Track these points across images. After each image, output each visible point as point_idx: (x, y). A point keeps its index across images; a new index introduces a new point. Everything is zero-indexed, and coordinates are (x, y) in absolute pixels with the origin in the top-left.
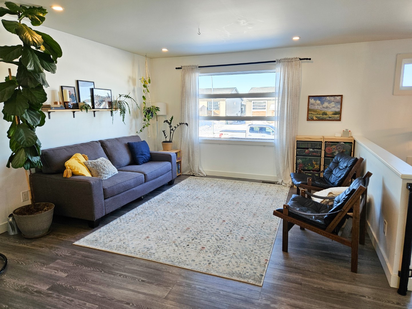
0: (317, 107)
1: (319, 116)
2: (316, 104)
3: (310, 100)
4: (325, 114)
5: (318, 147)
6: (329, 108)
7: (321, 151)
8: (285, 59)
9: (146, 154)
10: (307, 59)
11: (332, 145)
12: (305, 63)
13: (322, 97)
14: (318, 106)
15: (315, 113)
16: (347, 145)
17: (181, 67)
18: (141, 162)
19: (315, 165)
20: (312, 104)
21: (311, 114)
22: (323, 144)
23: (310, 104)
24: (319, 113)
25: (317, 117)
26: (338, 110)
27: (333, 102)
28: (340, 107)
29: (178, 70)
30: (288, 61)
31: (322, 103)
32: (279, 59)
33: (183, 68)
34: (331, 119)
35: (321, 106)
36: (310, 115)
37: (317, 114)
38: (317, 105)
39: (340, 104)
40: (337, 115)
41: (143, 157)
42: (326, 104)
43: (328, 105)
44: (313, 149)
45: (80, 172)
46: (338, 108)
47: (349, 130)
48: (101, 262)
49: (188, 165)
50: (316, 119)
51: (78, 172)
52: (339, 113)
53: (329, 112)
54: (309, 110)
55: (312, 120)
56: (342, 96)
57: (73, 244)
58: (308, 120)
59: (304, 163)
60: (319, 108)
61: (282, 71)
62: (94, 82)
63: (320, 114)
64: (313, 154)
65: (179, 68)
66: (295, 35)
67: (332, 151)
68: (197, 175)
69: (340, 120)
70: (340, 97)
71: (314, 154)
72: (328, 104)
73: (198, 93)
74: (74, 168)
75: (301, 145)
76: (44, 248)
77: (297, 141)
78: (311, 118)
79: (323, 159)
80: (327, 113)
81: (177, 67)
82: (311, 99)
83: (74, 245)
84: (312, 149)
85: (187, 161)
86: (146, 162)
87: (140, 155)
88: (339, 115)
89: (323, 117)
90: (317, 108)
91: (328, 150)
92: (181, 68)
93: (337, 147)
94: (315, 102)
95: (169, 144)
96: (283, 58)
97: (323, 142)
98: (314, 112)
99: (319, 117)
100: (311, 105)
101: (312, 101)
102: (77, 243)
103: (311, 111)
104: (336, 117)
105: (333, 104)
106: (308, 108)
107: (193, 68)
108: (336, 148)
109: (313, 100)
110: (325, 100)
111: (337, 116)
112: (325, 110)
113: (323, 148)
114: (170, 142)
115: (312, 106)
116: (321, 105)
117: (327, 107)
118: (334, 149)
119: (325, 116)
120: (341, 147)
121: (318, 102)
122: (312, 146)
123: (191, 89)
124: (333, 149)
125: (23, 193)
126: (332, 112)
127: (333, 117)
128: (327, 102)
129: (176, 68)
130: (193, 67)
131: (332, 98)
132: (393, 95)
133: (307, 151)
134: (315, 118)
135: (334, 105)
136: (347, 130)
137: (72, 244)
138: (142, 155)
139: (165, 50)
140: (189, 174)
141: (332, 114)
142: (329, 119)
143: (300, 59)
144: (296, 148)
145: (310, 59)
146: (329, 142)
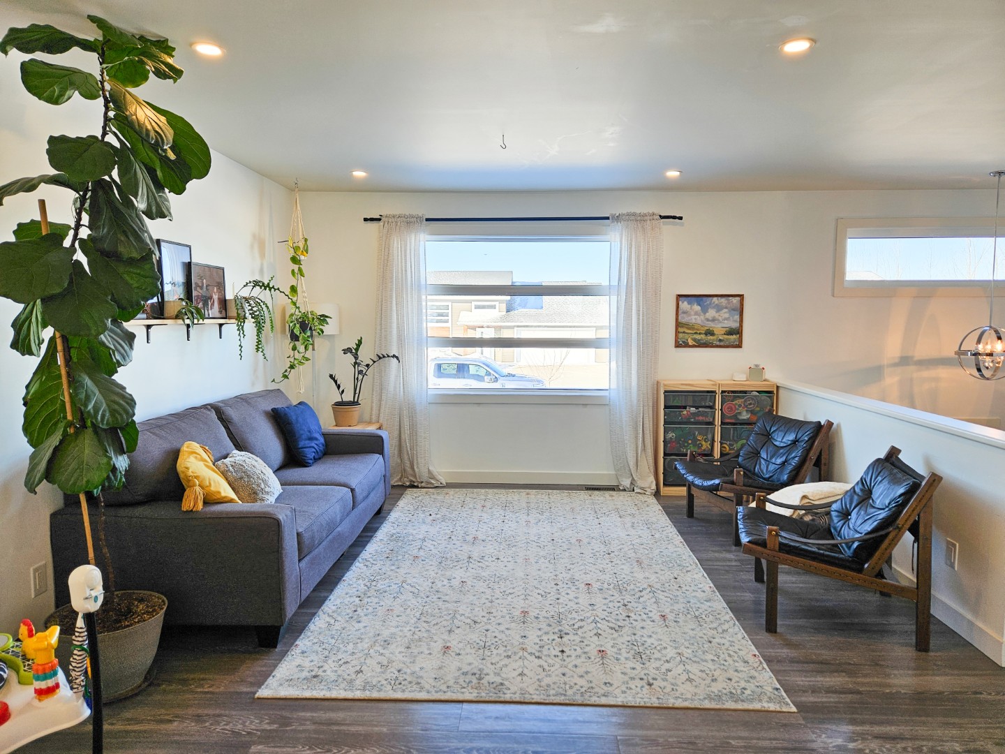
0: (695, 319)
1: (698, 337)
2: (692, 313)
3: (680, 303)
4: (710, 333)
5: (707, 404)
6: (718, 320)
7: (715, 412)
8: (628, 215)
9: (317, 436)
10: (674, 217)
11: (735, 398)
12: (668, 227)
13: (704, 299)
14: (696, 317)
15: (691, 332)
16: (764, 396)
17: (379, 217)
18: (311, 459)
19: (704, 443)
20: (684, 313)
21: (684, 332)
22: (717, 396)
23: (680, 312)
24: (698, 332)
25: (694, 340)
26: (735, 325)
27: (726, 308)
28: (738, 320)
29: (369, 224)
30: (637, 219)
31: (705, 310)
32: (617, 215)
33: (383, 219)
34: (722, 344)
35: (702, 317)
36: (681, 335)
37: (695, 333)
38: (694, 315)
39: (738, 313)
40: (734, 336)
41: (313, 445)
42: (711, 313)
43: (717, 315)
44: (697, 407)
45: (223, 494)
46: (736, 321)
47: (761, 367)
48: (385, 730)
49: (399, 461)
50: (694, 343)
51: (219, 493)
52: (738, 332)
53: (719, 329)
54: (678, 324)
55: (686, 345)
56: (741, 296)
57: (256, 696)
58: (678, 345)
59: (678, 439)
60: (699, 322)
61: (623, 240)
62: (190, 247)
63: (700, 334)
64: (697, 418)
65: (372, 220)
66: (671, 167)
67: (737, 411)
68: (423, 485)
69: (739, 346)
70: (738, 298)
71: (701, 418)
72: (717, 312)
73: (423, 282)
74: (208, 484)
75: (671, 401)
76: (176, 724)
77: (665, 392)
78: (683, 342)
79: (720, 428)
80: (715, 332)
81: (369, 218)
82: (683, 303)
83: (259, 698)
84: (694, 409)
85: (395, 450)
86: (320, 459)
87: (306, 440)
88: (738, 336)
89: (706, 340)
90: (694, 321)
91: (728, 408)
92: (380, 220)
93: (745, 401)
94: (691, 309)
95: (354, 409)
96: (625, 212)
97: (717, 392)
98: (689, 329)
99: (699, 340)
100: (683, 315)
101: (684, 305)
102: (263, 692)
103: (683, 327)
104: (732, 340)
105: (725, 314)
106: (677, 319)
107: (410, 222)
108: (744, 405)
109: (686, 303)
110: (710, 304)
111: (734, 338)
112: (711, 325)
113: (718, 405)
114: (354, 403)
115: (685, 315)
116: (702, 314)
117: (714, 320)
118: (740, 406)
119: (712, 337)
120: (753, 402)
121: (697, 308)
122: (694, 401)
123: (406, 271)
124: (737, 407)
125: (36, 570)
126: (725, 329)
127: (727, 339)
128: (714, 308)
129: (366, 220)
130: (412, 220)
131: (723, 300)
132: (833, 296)
133: (685, 413)
134: (691, 342)
135: (727, 315)
136: (757, 366)
137: (254, 698)
138: (311, 439)
139: (359, 174)
140: (400, 484)
141: (724, 334)
142: (718, 343)
143: (660, 216)
144: (662, 407)
145: (681, 218)
146: (729, 392)
